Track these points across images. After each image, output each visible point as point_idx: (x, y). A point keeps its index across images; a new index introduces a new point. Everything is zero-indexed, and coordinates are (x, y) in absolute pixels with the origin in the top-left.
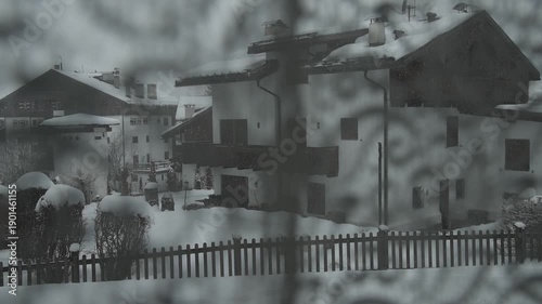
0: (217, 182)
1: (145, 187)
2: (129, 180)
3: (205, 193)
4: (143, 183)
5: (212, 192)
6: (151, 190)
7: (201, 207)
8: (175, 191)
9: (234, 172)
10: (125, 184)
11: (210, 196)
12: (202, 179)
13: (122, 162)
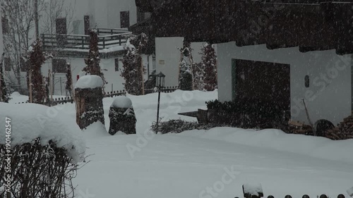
0: (225, 75)
1: (77, 85)
2: (46, 69)
3: (200, 98)
4: (74, 77)
5: (213, 96)
6: (87, 90)
7: (190, 126)
8: (139, 92)
9: (257, 53)
10: (37, 79)
11: (210, 105)
12: (196, 68)
13: (32, 33)
